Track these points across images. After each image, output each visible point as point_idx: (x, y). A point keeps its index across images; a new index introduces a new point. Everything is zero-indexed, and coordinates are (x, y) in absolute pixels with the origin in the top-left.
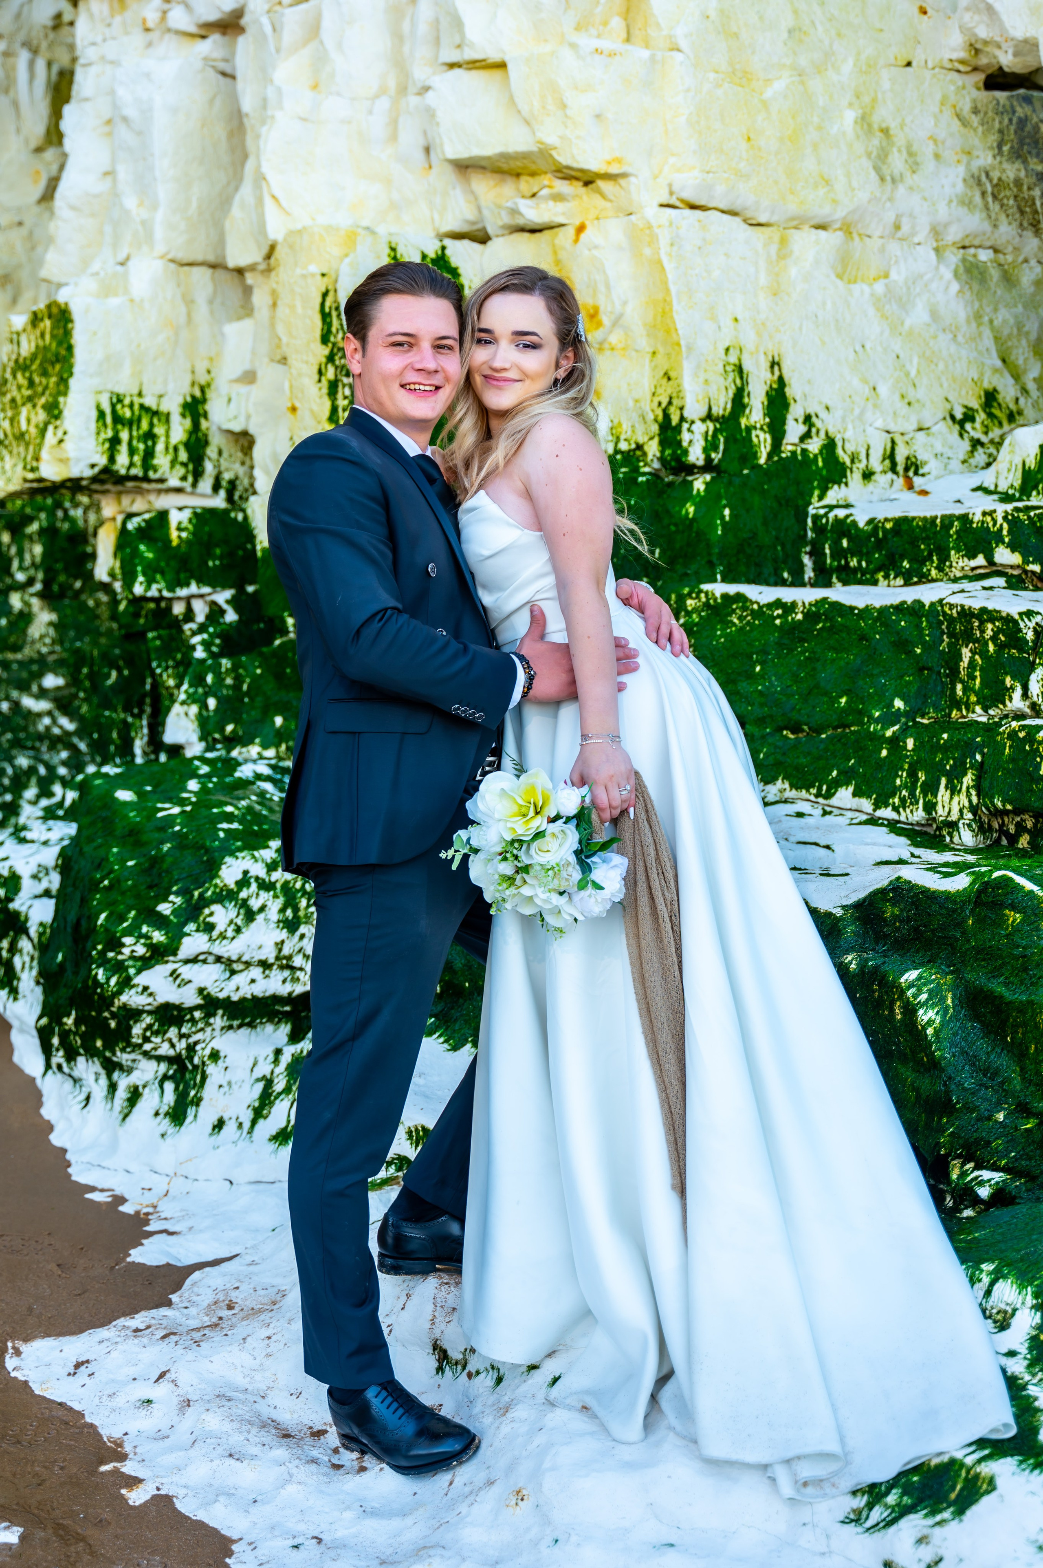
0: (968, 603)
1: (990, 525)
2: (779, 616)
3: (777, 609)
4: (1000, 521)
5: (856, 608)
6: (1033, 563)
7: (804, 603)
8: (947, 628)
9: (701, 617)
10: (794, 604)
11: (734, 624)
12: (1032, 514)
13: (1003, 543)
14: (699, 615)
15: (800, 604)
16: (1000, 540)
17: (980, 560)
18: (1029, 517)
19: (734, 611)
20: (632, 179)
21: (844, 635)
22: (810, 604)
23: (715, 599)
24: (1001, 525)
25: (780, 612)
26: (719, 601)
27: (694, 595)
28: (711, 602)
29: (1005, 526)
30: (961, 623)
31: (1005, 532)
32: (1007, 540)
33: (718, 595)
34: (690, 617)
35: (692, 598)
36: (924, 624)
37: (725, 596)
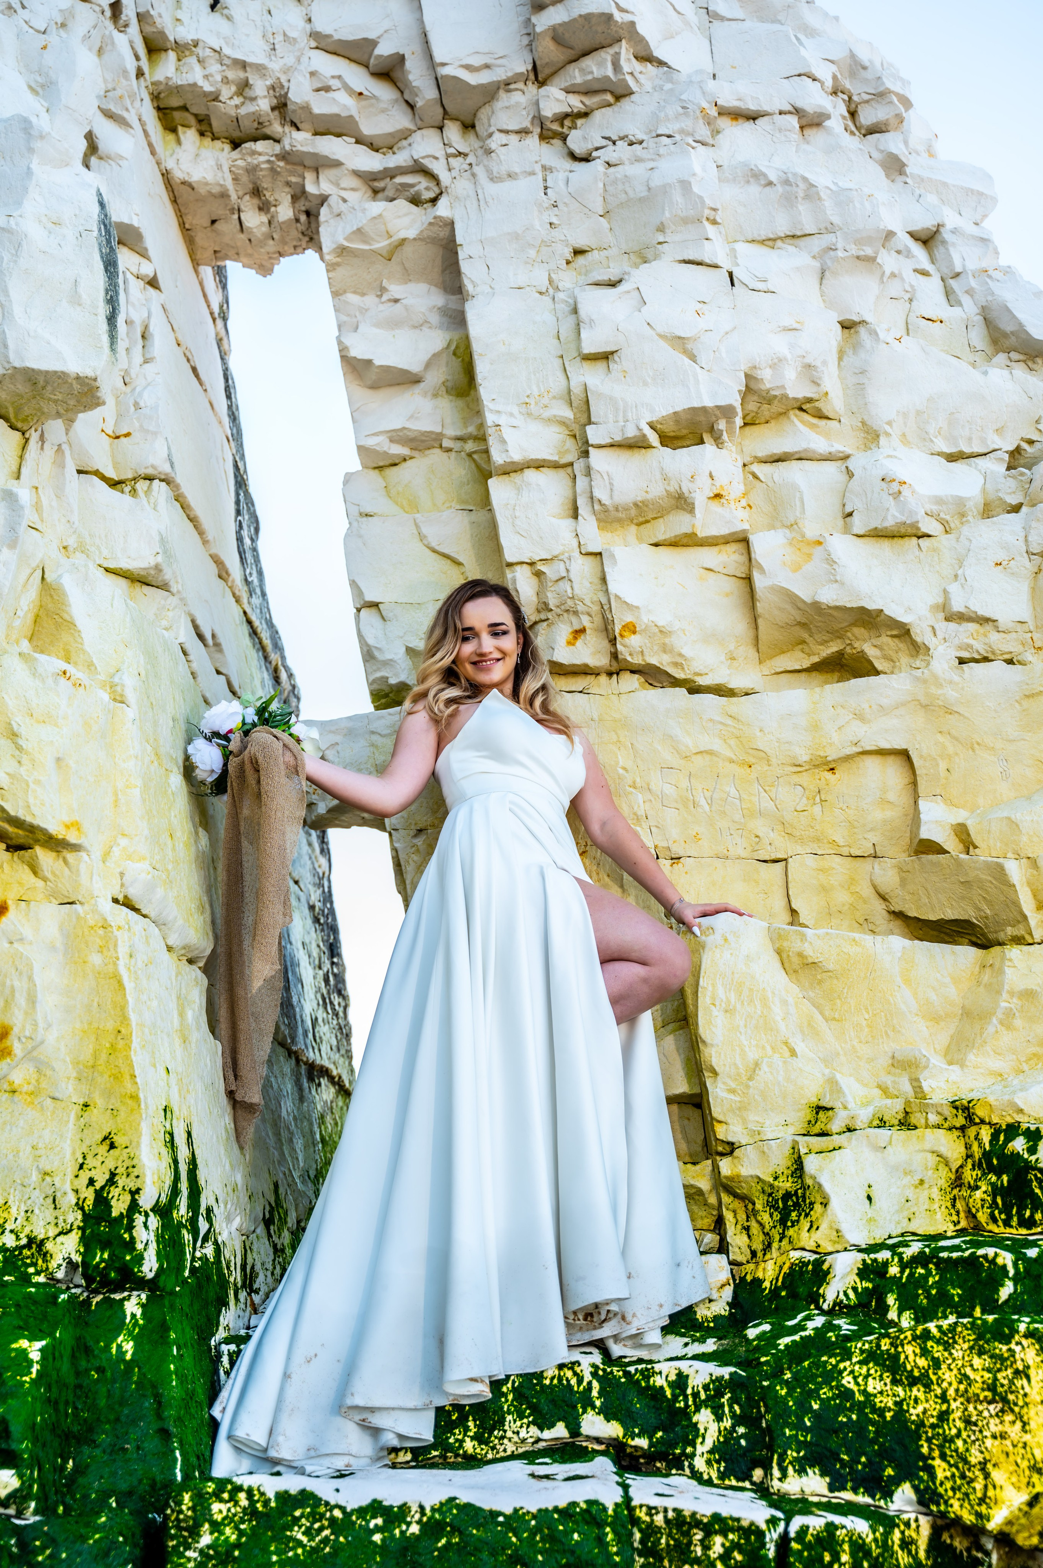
0: (688, 1506)
1: (574, 1382)
2: (377, 1529)
3: (374, 1517)
4: (587, 1377)
5: (500, 1514)
6: (639, 1436)
7: (422, 1508)
8: (642, 1541)
9: (241, 1533)
10: (404, 1509)
11: (300, 1543)
12: (632, 1369)
13: (593, 1407)
14: (237, 1528)
15: (414, 1508)
16: (588, 1403)
17: (560, 1431)
18: (627, 1374)
19: (296, 1520)
20: (83, 854)
21: (485, 1555)
22: (433, 1510)
23: (266, 1503)
24: (590, 1383)
25: (379, 1521)
26: (273, 1504)
27: (226, 1496)
28: (259, 1506)
29: (596, 1385)
30: (670, 1535)
31: (595, 1393)
32: (598, 1403)
33: (271, 1495)
34: (221, 1533)
35: (222, 1501)
36: (610, 1537)
37: (283, 1497)
